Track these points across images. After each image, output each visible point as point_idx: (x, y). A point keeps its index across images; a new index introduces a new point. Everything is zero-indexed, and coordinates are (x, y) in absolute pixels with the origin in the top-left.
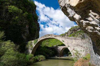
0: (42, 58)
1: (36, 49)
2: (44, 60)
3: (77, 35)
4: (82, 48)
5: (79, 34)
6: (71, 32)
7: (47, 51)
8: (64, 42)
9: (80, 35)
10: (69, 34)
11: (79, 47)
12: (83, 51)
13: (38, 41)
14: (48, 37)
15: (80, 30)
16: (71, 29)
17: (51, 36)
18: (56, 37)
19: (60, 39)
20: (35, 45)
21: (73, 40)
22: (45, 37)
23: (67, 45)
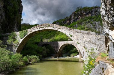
0: (34, 59)
1: (23, 46)
2: (37, 62)
3: (86, 23)
4: (95, 45)
5: (89, 22)
6: (76, 17)
7: (38, 48)
8: (72, 37)
9: (90, 23)
11: (92, 44)
12: (95, 50)
13: (29, 33)
14: (46, 28)
15: (90, 15)
16: (77, 11)
17: (52, 27)
18: (60, 29)
19: (67, 33)
20: (23, 39)
21: (85, 35)
22: (42, 27)
23: (76, 41)
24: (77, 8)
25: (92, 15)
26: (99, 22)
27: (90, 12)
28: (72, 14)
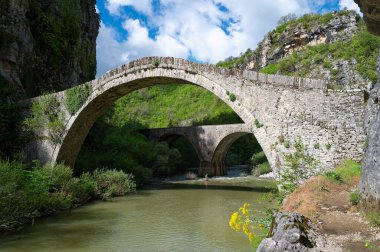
0: (115, 182)
2: (127, 194)
3: (307, 66)
4: (322, 131)
5: (318, 62)
6: (277, 50)
8: (237, 102)
9: (321, 67)
10: (264, 60)
11: (310, 127)
12: (325, 150)
15: (323, 40)
16: (280, 30)
17: (168, 68)
18: (194, 74)
19: (217, 86)
20: (76, 116)
21: (285, 91)
22: (134, 72)
23: (251, 116)
24: (279, 19)
25: (328, 41)
26: (354, 61)
27: (322, 30)
28: (264, 41)
